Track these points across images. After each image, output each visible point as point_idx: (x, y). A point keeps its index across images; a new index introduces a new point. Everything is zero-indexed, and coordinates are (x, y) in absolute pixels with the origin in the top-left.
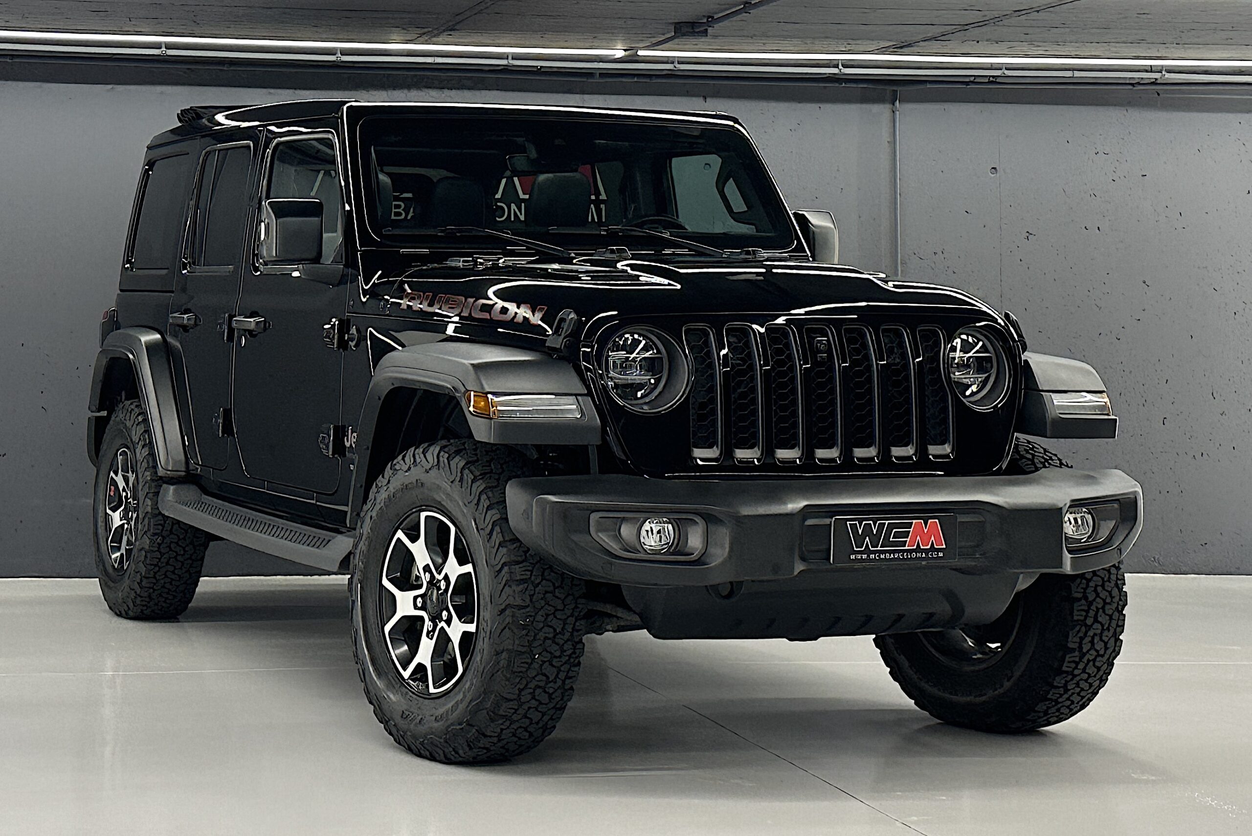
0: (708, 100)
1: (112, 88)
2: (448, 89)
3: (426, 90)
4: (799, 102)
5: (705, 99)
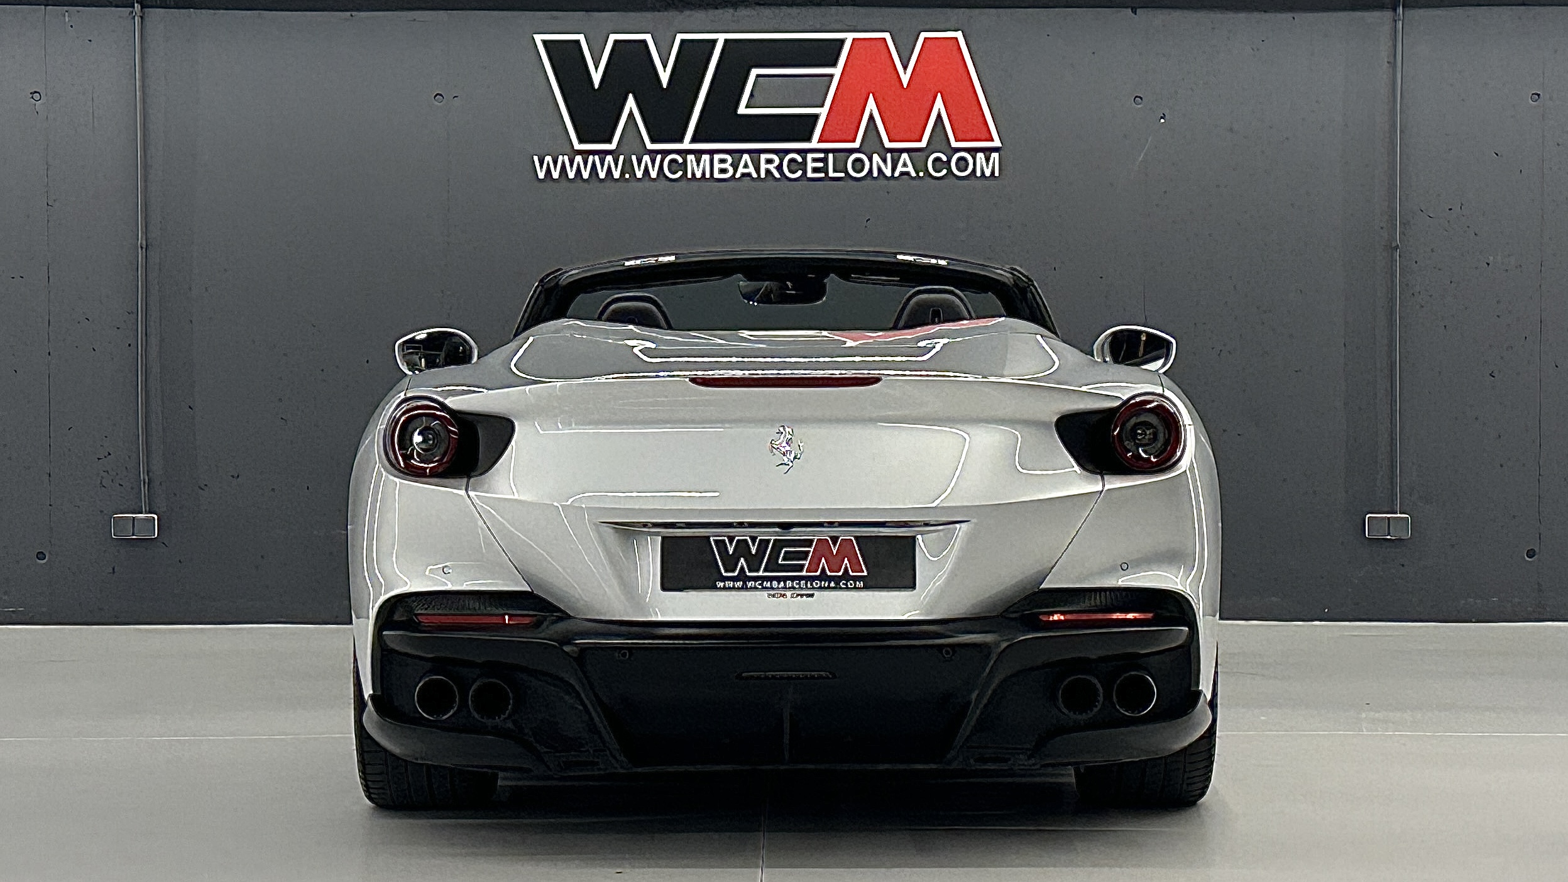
1: (351, 16)
4: (1264, 12)
5: (1135, 9)
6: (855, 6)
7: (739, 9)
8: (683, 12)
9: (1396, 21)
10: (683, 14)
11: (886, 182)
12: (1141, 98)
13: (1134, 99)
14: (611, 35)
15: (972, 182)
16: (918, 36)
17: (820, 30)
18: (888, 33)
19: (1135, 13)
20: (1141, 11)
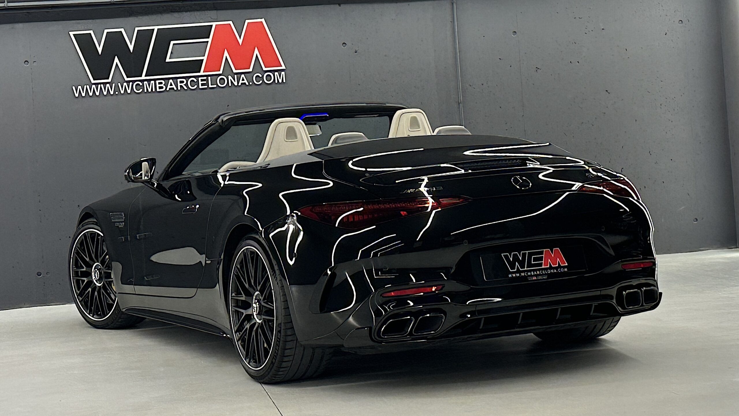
2: (185, 12)
3: (173, 14)
4: (396, 3)
5: (340, 4)
6: (216, 10)
7: (163, 15)
8: (137, 17)
9: (453, 4)
10: (138, 17)
11: (235, 88)
12: (345, 43)
13: (342, 45)
14: (105, 30)
15: (274, 85)
17: (201, 21)
18: (231, 21)
19: (340, 6)
20: (343, 5)
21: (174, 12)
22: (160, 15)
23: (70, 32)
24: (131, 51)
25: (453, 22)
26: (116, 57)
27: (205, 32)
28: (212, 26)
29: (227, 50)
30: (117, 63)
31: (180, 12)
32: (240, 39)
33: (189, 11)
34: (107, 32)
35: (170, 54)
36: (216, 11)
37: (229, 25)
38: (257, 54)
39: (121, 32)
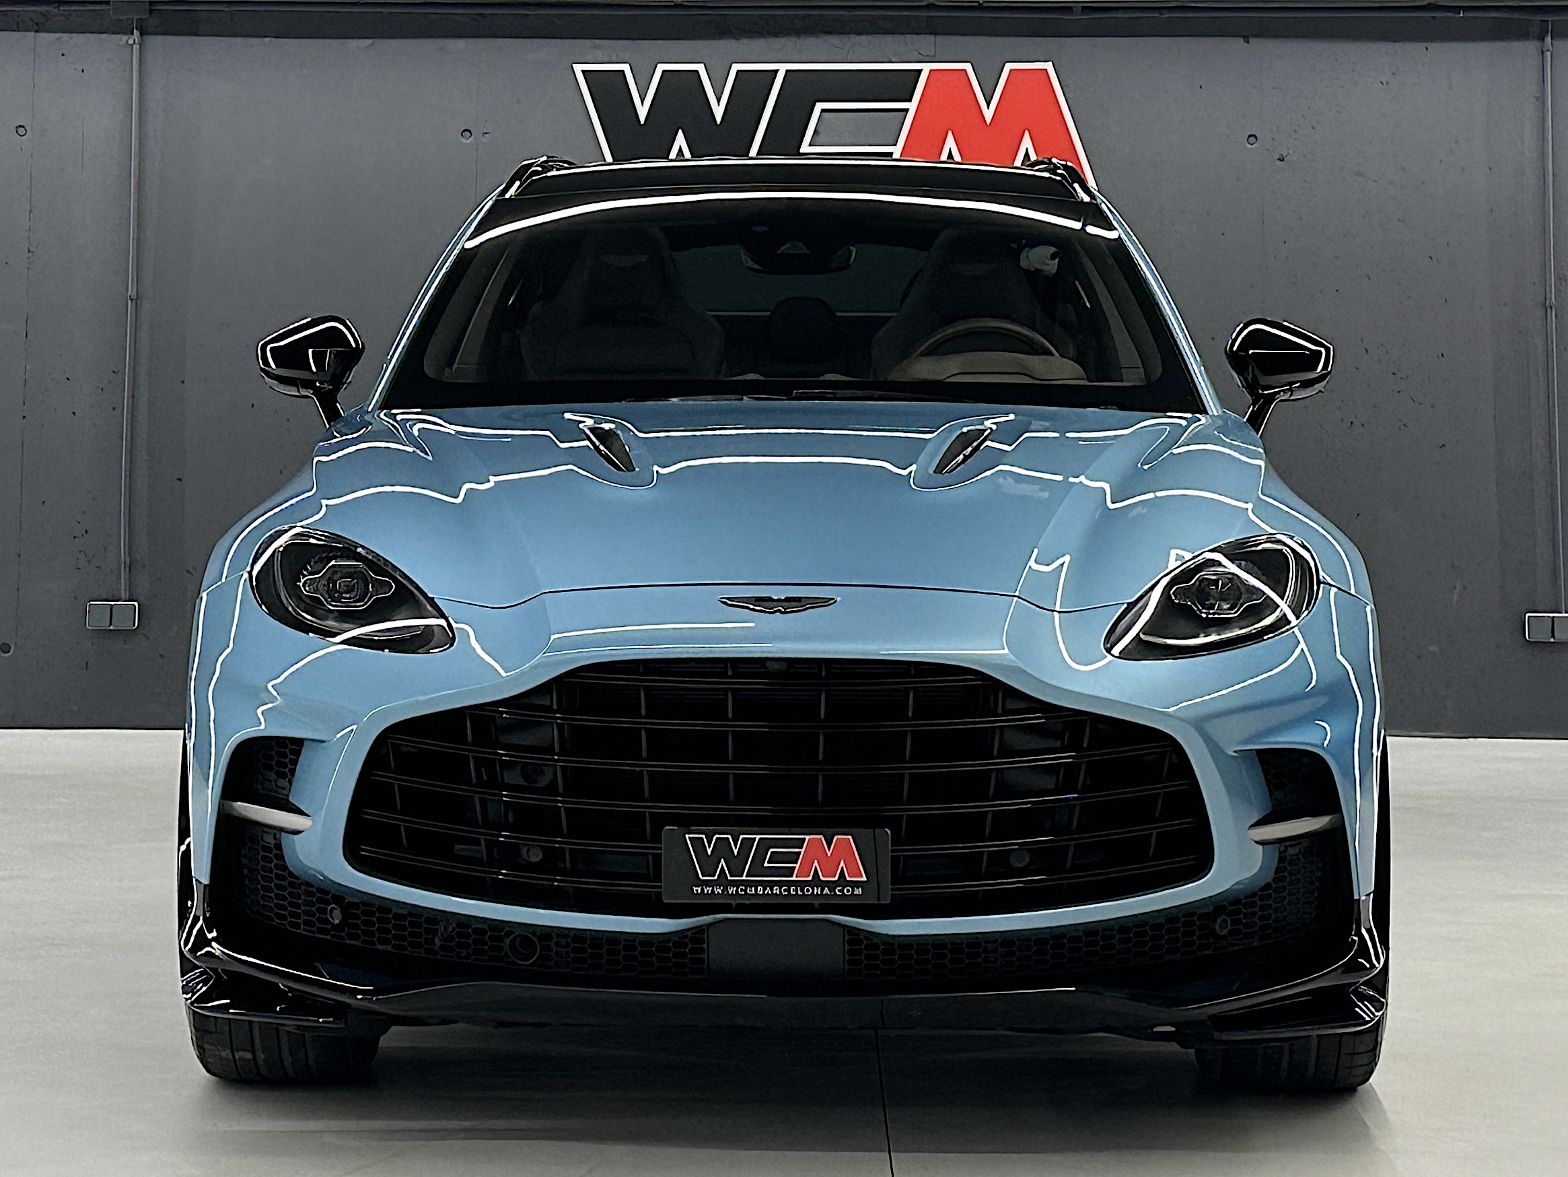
0: (1251, 40)
1: (370, 45)
2: (857, 34)
3: (826, 37)
4: (1395, 41)
5: (1248, 38)
6: (931, 34)
7: (801, 38)
8: (739, 40)
9: (1543, 52)
10: (742, 41)
12: (1254, 136)
13: (1248, 139)
16: (1004, 65)
17: (893, 60)
18: (969, 64)
19: (1248, 43)
20: (1254, 39)
21: (829, 33)
22: (794, 39)
23: (574, 65)
24: (718, 122)
25: (1541, 99)
26: (680, 131)
27: (902, 86)
28: (920, 71)
29: (952, 132)
30: (680, 146)
31: (842, 33)
32: (988, 108)
33: (867, 33)
34: (664, 71)
35: (812, 132)
36: (933, 37)
37: (964, 72)
38: (1027, 149)
39: (697, 72)
